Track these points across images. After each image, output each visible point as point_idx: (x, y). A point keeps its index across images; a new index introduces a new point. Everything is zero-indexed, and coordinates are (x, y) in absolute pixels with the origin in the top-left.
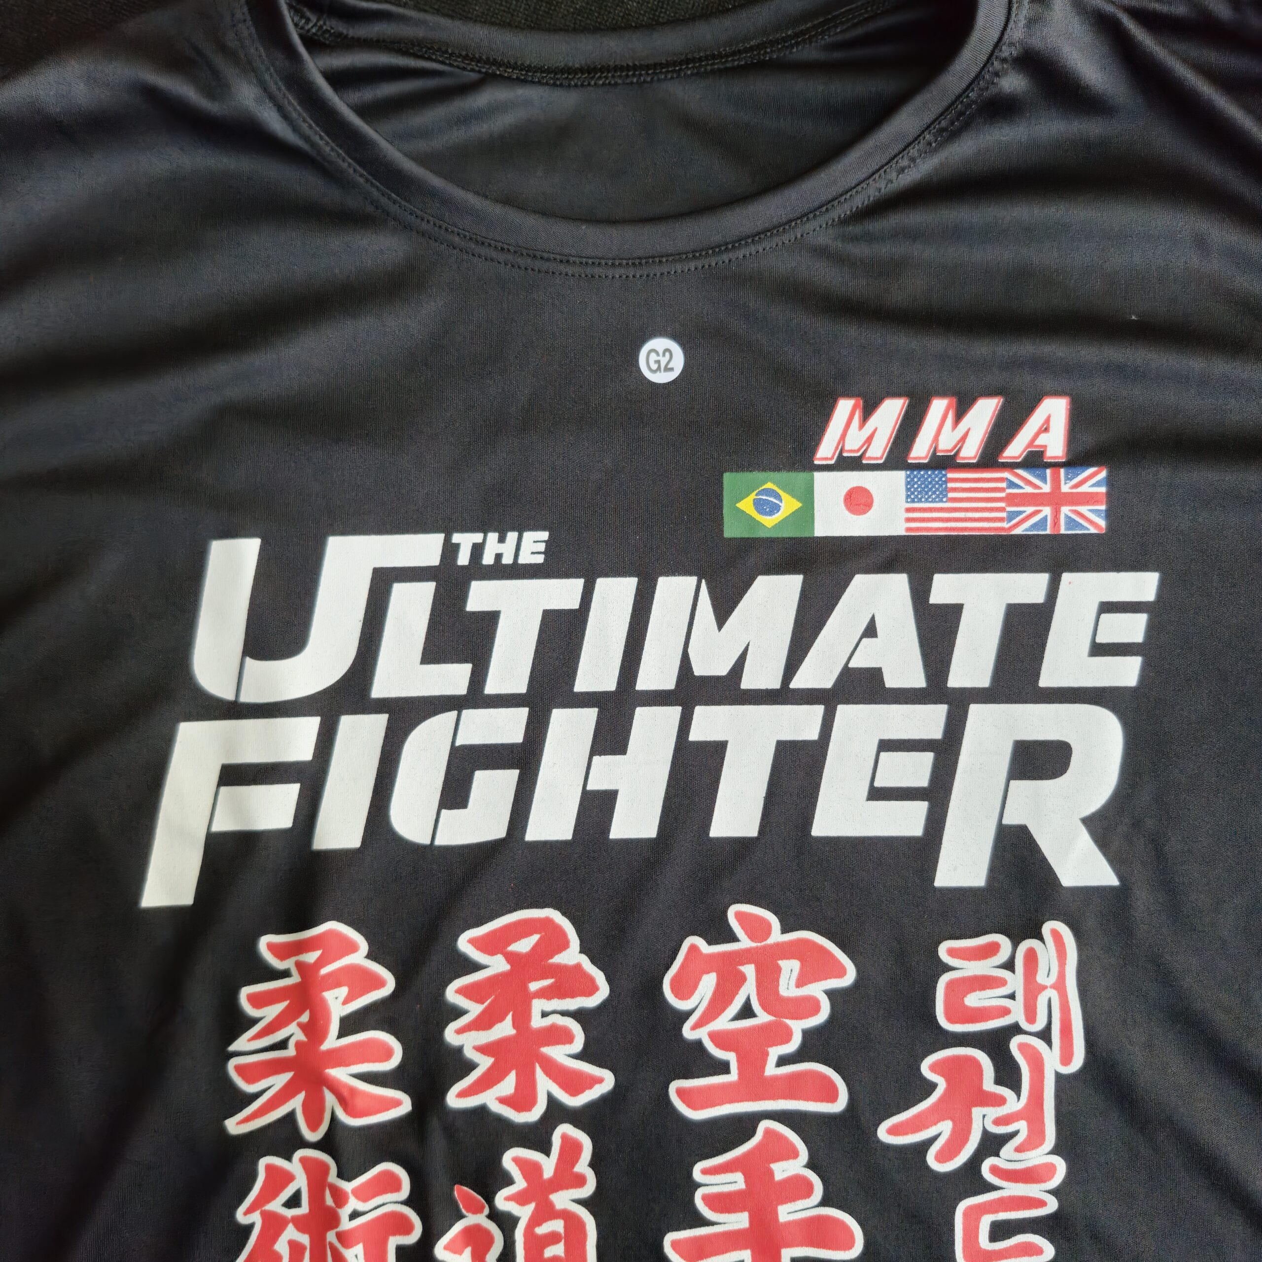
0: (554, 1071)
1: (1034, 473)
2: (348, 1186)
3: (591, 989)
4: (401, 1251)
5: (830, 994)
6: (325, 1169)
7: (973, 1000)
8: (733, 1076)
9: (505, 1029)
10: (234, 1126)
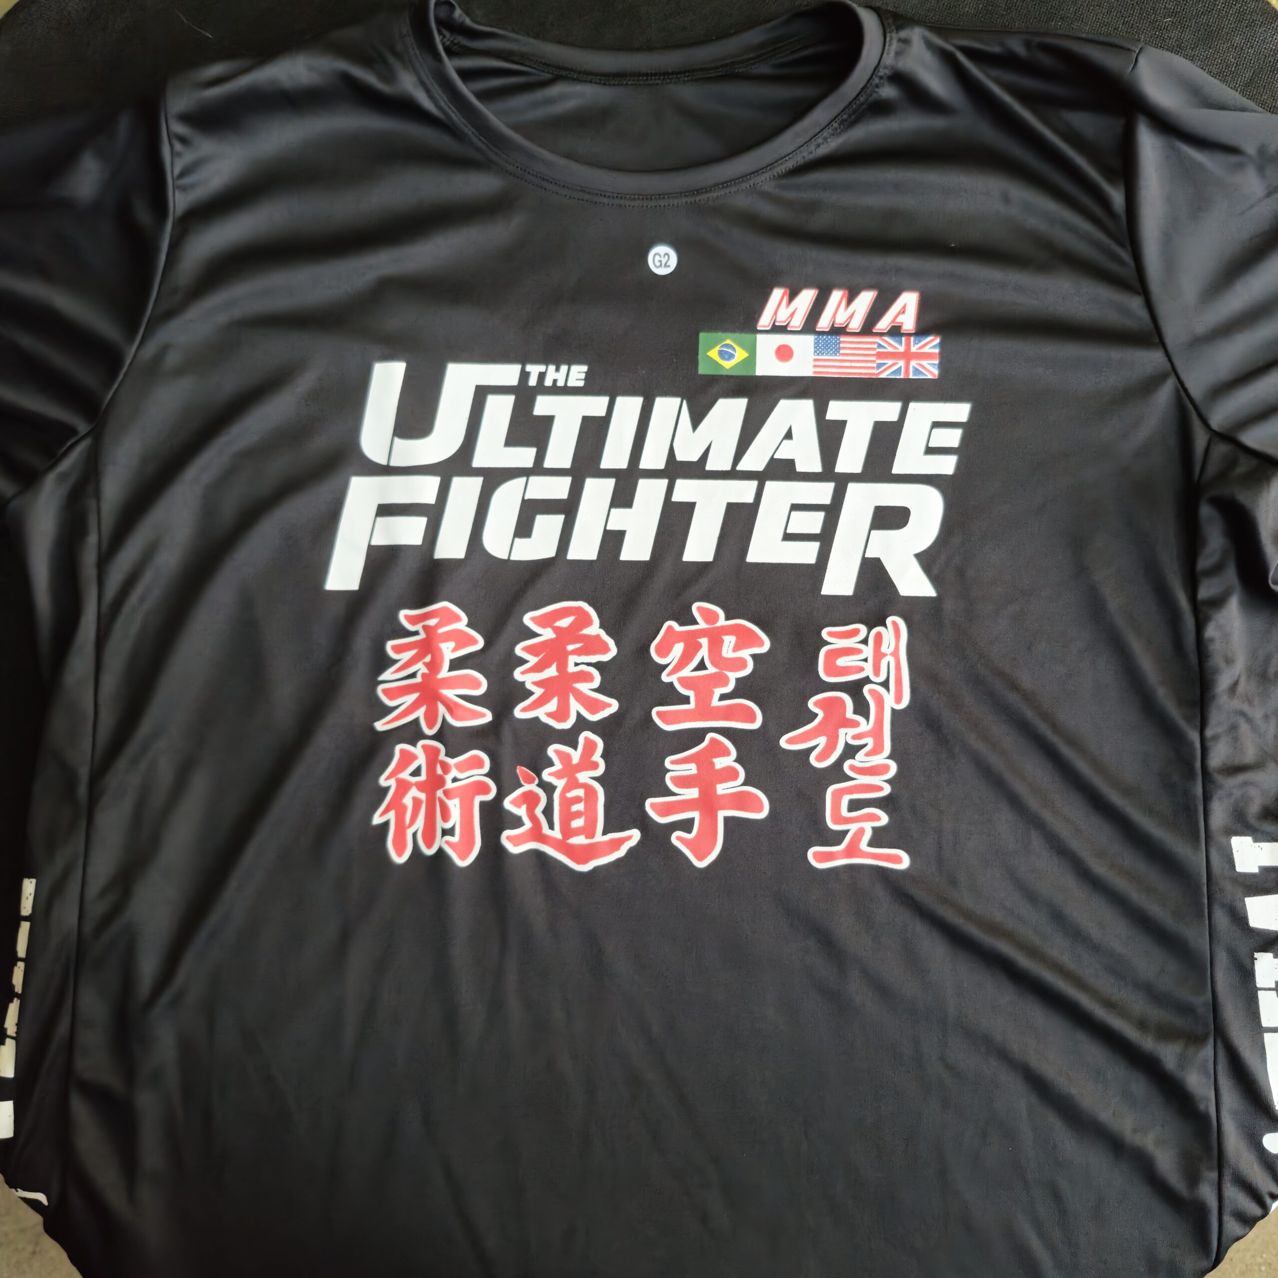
0: (581, 698)
1: (895, 339)
2: (451, 761)
3: (605, 649)
4: (483, 804)
5: (754, 657)
6: (437, 751)
7: (842, 662)
8: (692, 705)
9: (551, 672)
10: (380, 726)
